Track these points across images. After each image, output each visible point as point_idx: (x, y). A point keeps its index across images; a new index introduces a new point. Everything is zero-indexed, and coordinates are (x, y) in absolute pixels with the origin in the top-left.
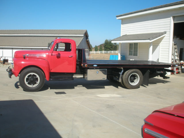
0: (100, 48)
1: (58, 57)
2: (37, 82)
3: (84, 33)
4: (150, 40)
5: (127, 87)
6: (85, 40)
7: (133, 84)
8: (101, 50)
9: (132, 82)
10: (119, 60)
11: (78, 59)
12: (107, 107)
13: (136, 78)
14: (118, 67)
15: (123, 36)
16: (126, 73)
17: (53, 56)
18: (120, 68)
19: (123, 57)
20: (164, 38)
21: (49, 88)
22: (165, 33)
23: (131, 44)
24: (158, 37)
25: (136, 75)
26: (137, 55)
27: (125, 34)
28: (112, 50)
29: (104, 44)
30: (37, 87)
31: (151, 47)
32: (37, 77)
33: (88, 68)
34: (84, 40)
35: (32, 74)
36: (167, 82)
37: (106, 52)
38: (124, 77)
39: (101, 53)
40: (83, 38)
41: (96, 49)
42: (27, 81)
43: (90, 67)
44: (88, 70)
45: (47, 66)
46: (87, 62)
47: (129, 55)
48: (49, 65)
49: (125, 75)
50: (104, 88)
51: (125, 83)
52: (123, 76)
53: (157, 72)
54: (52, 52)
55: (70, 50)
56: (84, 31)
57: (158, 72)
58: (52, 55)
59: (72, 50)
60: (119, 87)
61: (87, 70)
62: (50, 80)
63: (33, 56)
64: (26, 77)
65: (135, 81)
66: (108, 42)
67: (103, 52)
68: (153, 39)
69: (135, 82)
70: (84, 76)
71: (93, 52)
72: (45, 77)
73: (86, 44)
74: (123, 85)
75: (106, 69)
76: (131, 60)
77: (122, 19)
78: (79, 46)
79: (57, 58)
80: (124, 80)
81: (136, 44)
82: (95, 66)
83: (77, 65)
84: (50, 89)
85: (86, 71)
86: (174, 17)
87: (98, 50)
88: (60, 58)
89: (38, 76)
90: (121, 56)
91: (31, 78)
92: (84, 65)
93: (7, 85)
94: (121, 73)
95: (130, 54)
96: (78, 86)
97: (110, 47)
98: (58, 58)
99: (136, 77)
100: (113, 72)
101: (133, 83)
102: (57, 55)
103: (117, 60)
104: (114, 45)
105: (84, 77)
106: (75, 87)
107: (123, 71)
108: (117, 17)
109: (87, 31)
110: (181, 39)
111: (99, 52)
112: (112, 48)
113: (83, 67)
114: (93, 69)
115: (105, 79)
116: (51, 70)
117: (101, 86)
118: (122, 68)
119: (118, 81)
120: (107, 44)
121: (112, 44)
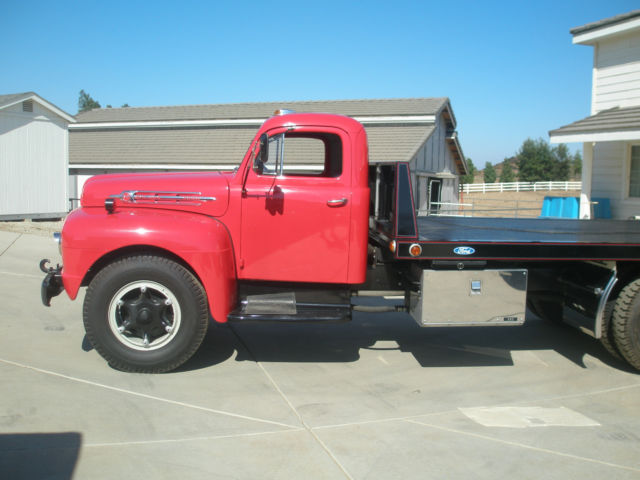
0: (503, 172)
2: (168, 328)
3: (435, 110)
6: (443, 138)
8: (506, 178)
10: (581, 217)
14: (590, 261)
16: (629, 290)
17: (248, 199)
18: (601, 262)
19: (603, 207)
21: (235, 353)
23: (637, 149)
27: (608, 106)
28: (548, 180)
29: (518, 156)
32: (167, 302)
33: (428, 265)
34: (437, 138)
35: (143, 285)
37: (525, 184)
38: (623, 314)
39: (510, 191)
40: (433, 127)
41: (489, 175)
42: (120, 323)
43: (435, 259)
44: (426, 272)
45: (217, 249)
47: (630, 195)
48: (227, 243)
49: (628, 300)
50: (509, 362)
51: (624, 342)
52: (617, 308)
54: (244, 180)
55: (339, 171)
56: (437, 101)
58: (244, 195)
59: (345, 169)
60: (587, 358)
61: (422, 272)
63: (157, 199)
64: (117, 301)
66: (533, 149)
67: (517, 185)
71: (479, 186)
73: (448, 153)
74: (612, 352)
75: (525, 271)
77: (596, 43)
79: (267, 213)
80: (622, 328)
82: (463, 251)
84: (239, 359)
85: (418, 277)
87: (498, 179)
88: (281, 213)
89: (171, 299)
90: (592, 199)
91: (139, 307)
92: (403, 248)
93: (62, 329)
94: (604, 292)
95: (632, 194)
96: (379, 344)
97: (543, 166)
98: (273, 214)
100: (560, 279)
102: (268, 194)
103: (575, 217)
104: (557, 162)
105: (407, 306)
106: (361, 351)
107: (614, 280)
108: (576, 33)
109: (449, 104)
111: (499, 186)
112: (548, 170)
113: (398, 257)
114: (454, 268)
115: (515, 319)
116: (238, 269)
117: (499, 352)
118: (614, 263)
119: (586, 331)
120: (529, 158)
121: (550, 158)
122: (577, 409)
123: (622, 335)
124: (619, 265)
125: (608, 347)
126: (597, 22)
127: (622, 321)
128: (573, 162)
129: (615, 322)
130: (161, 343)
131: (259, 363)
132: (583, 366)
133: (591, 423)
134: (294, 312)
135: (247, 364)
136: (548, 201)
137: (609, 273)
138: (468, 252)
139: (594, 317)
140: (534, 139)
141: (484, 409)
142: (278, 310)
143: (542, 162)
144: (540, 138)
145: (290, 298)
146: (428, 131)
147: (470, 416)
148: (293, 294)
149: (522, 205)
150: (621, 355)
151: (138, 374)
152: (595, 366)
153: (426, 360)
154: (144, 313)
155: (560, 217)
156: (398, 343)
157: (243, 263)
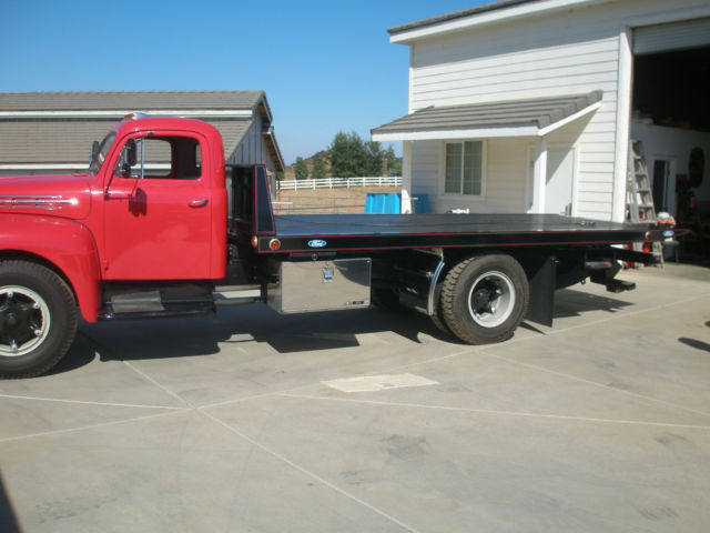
0: (316, 168)
1: (138, 206)
2: (37, 331)
3: (252, 104)
4: (539, 128)
5: (461, 337)
6: (258, 133)
7: (485, 321)
8: (319, 174)
9: (483, 309)
10: (403, 212)
11: (234, 212)
12: (391, 451)
13: (497, 295)
14: (416, 248)
15: (420, 112)
16: (454, 272)
17: (111, 201)
18: (430, 249)
19: (422, 202)
20: (595, 118)
21: (98, 355)
22: (598, 96)
23: (451, 147)
24: (569, 115)
25: (499, 279)
26: (477, 192)
27: (424, 105)
28: (361, 175)
29: (330, 151)
30: (34, 355)
31: (543, 157)
32: (35, 306)
33: (286, 258)
34: (252, 133)
35: (10, 290)
36: (619, 304)
37: (338, 181)
38: (450, 293)
39: (322, 187)
40: (250, 122)
41: (301, 171)
43: (292, 251)
44: (285, 264)
45: (84, 251)
46: (278, 224)
47: (446, 191)
48: (92, 246)
49: (453, 282)
50: (356, 343)
51: (452, 317)
52: (444, 289)
53: (588, 264)
54: (107, 182)
55: (196, 173)
56: (254, 94)
57: (592, 264)
58: (107, 197)
59: (205, 171)
60: (421, 336)
61: (280, 265)
62: (99, 320)
63: (14, 204)
65: (495, 306)
66: (346, 143)
67: (329, 181)
68: (552, 123)
69: (493, 309)
70: (264, 290)
71: (290, 183)
72: (78, 305)
73: (264, 149)
74: (441, 327)
75: (369, 260)
76: (459, 211)
77: (412, 43)
78: (233, 156)
79: (131, 215)
80: (449, 306)
81: (473, 146)
82: (316, 243)
83: (230, 240)
84: (102, 359)
85: (277, 270)
86: (634, 32)
87: (310, 175)
88: (144, 214)
89: (39, 302)
90: (412, 195)
91: (8, 311)
92: (264, 243)
94: (434, 275)
95: (448, 190)
96: (234, 337)
97: (355, 161)
98: (136, 214)
99: (498, 291)
100: (396, 267)
101: (487, 316)
102: (130, 196)
103: (397, 212)
104: (370, 156)
105: (264, 298)
106: (220, 344)
107: (441, 265)
108: (393, 32)
109: (265, 97)
110: (657, 121)
111: (311, 183)
112: (361, 165)
113: (259, 252)
114: (309, 259)
115: (362, 302)
116: (103, 270)
117: (344, 336)
118: (441, 250)
119: (422, 310)
120: (342, 152)
121: (362, 152)
122: (419, 374)
123: (450, 312)
124: (445, 251)
125: (438, 323)
126: (413, 23)
127: (449, 300)
128: (386, 157)
129: (443, 301)
130: (29, 347)
131: (125, 362)
132: (419, 342)
133: (431, 383)
134: (162, 308)
135: (113, 364)
136: (371, 198)
137: (437, 259)
138: (321, 245)
139: (427, 299)
140: (346, 133)
141: (342, 381)
142: (145, 308)
143: (355, 157)
144: (353, 133)
145: (155, 296)
146: (246, 126)
147: (332, 386)
148: (157, 292)
149: (338, 203)
150: (449, 330)
151: (7, 381)
152: (428, 342)
153: (283, 346)
154: (11, 318)
155: (383, 212)
156: (252, 335)
157: (108, 264)
